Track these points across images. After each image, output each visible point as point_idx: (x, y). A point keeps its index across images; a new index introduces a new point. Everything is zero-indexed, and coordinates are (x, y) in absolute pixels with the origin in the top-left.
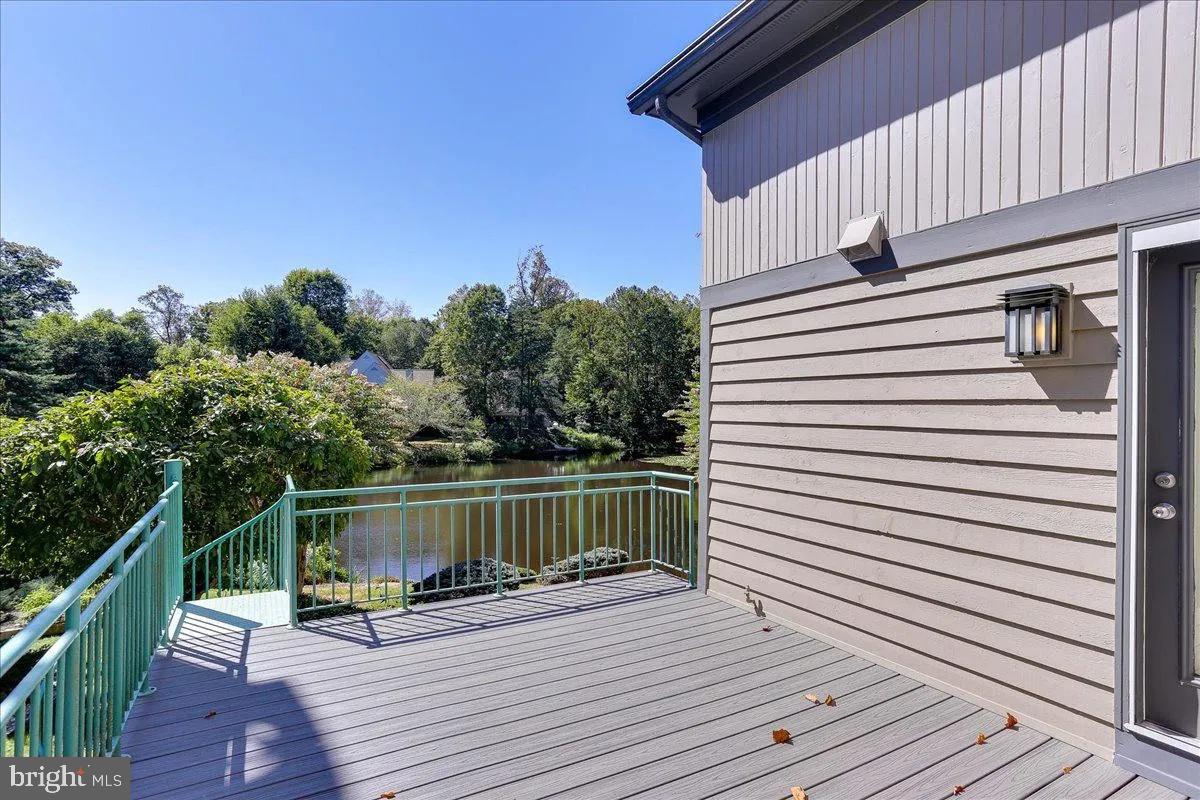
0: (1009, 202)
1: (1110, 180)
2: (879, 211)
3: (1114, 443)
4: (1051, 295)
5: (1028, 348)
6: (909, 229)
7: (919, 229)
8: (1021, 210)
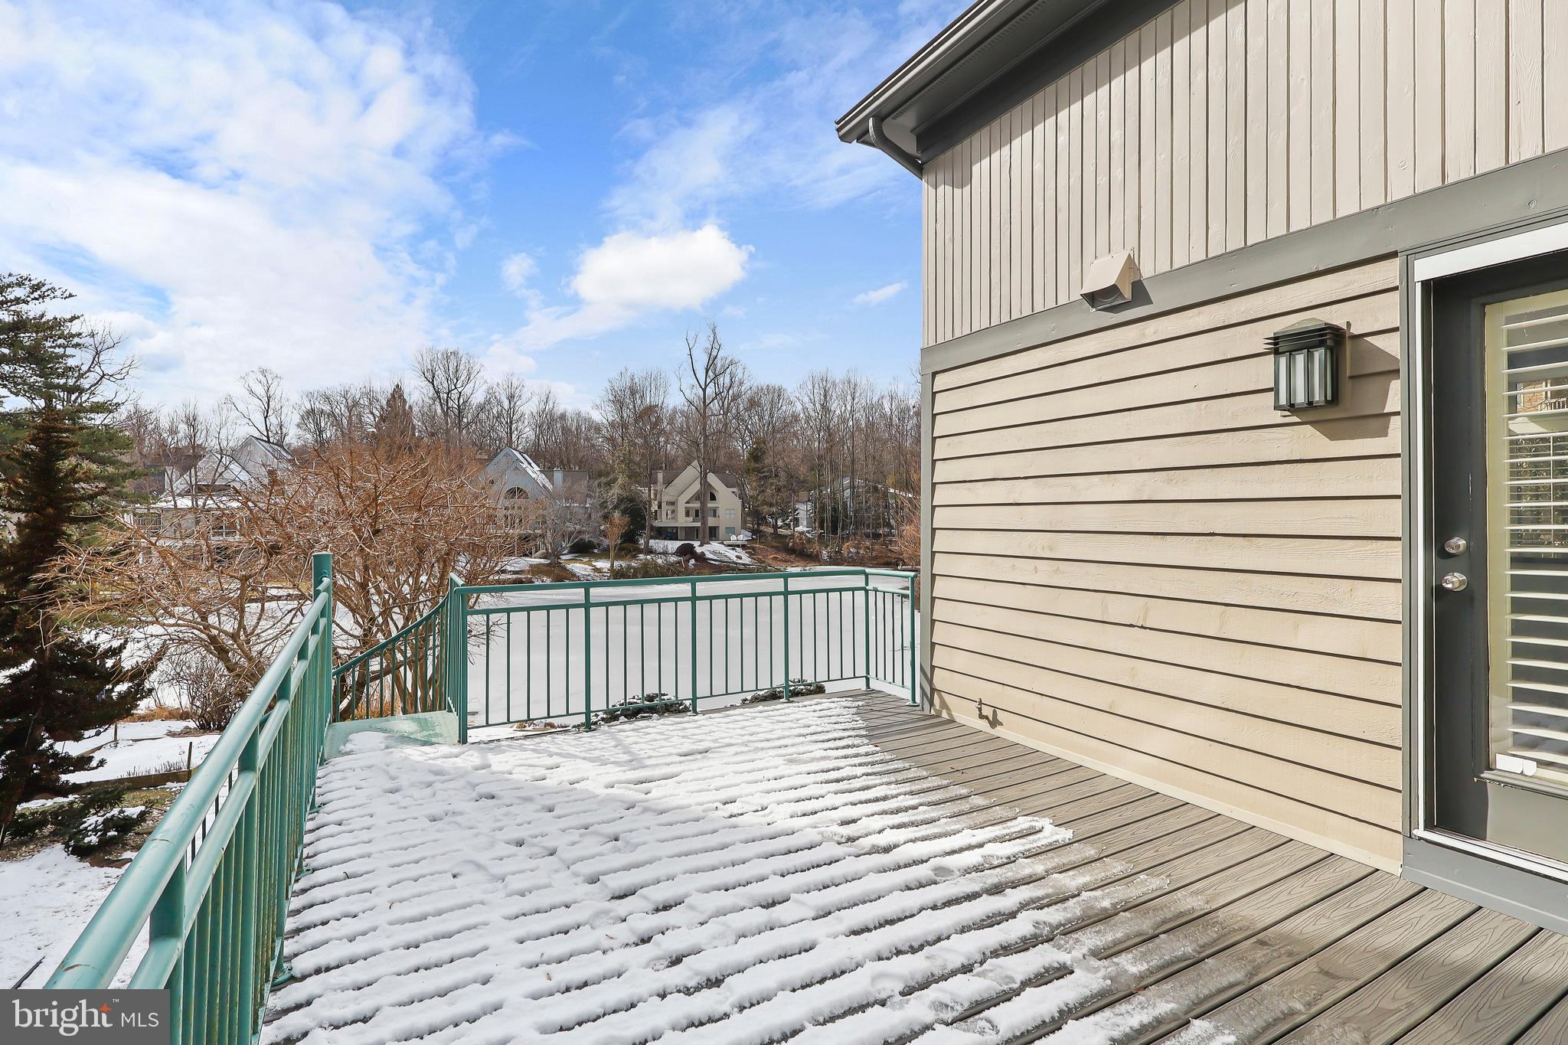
0: (1277, 230)
1: (1389, 200)
2: (1128, 247)
3: (1399, 501)
4: (1325, 335)
5: (1300, 398)
6: (1164, 267)
7: (1175, 267)
8: (1291, 239)
